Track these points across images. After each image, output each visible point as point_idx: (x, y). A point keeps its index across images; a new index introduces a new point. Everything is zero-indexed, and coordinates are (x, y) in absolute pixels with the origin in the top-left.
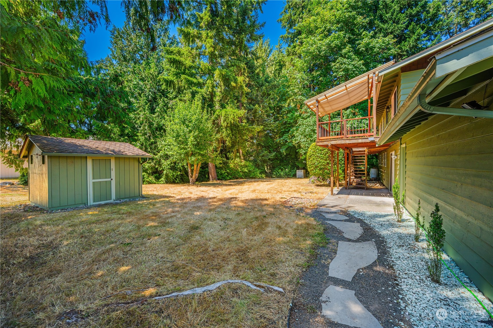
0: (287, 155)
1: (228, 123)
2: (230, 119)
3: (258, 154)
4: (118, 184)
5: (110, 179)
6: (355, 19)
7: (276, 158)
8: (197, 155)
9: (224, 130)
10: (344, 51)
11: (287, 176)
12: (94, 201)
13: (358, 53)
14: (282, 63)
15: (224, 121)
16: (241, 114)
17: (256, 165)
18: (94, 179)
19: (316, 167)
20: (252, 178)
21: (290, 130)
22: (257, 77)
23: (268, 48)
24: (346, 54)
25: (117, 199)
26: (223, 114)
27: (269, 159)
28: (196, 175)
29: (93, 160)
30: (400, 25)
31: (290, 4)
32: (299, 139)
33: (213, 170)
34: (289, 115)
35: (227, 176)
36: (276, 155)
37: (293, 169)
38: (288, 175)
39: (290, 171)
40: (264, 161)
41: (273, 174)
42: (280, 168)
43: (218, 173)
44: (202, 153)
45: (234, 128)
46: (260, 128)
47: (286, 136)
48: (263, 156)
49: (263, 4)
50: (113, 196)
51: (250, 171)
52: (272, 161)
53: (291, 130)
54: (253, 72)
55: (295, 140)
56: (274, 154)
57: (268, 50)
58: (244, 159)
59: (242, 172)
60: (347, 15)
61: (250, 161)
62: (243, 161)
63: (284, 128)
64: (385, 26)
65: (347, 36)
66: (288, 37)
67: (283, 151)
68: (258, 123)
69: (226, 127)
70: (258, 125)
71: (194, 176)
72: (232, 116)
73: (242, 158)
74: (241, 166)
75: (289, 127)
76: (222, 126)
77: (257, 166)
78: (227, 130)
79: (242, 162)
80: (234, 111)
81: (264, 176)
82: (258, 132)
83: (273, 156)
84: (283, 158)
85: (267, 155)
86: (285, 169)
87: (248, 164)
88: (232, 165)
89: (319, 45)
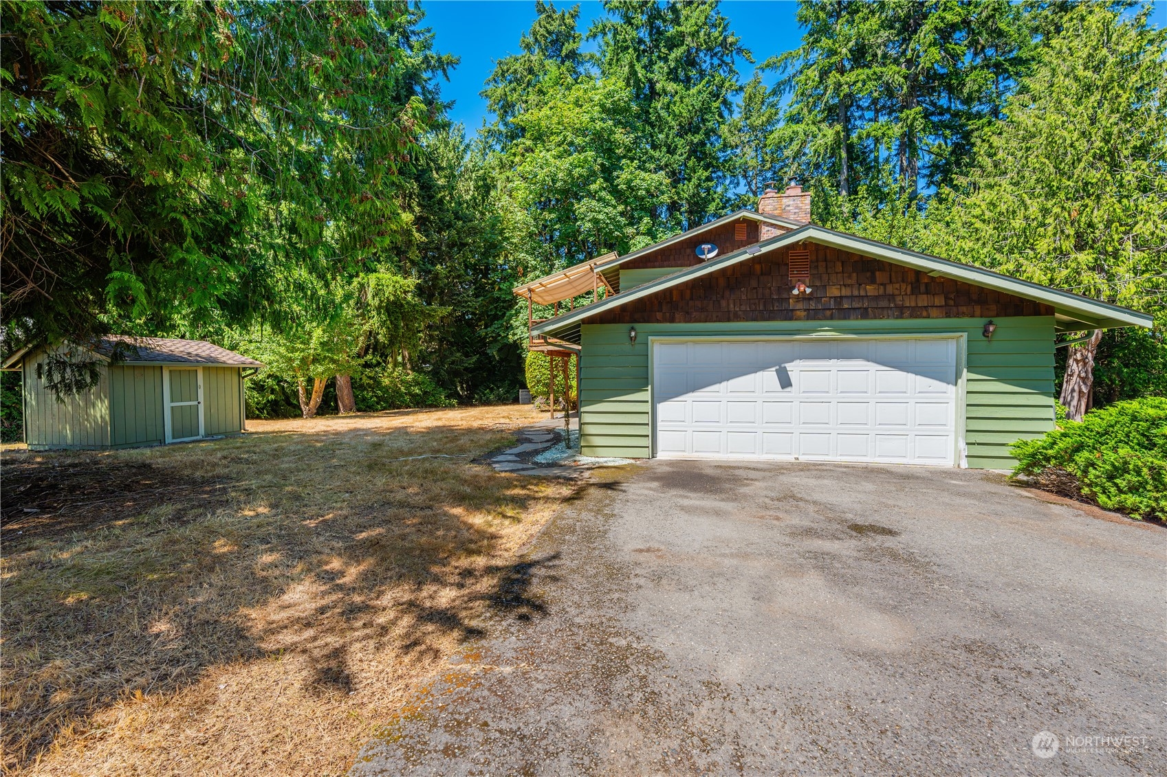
0: (501, 360)
1: (381, 302)
2: (387, 294)
3: (443, 359)
4: (208, 409)
5: (196, 403)
6: (612, 132)
7: (479, 366)
8: (327, 361)
9: (374, 313)
10: (593, 187)
11: (502, 401)
12: (173, 438)
13: (615, 191)
14: (489, 181)
15: (373, 297)
16: (409, 286)
17: (439, 380)
18: (172, 401)
19: (539, 382)
20: (431, 406)
21: (505, 313)
22: (439, 209)
23: (461, 142)
24: (596, 192)
25: (207, 435)
26: (373, 283)
27: (466, 369)
28: (316, 399)
29: (170, 371)
30: (677, 157)
31: (505, 68)
32: (519, 333)
33: (346, 392)
34: (504, 286)
35: (378, 403)
36: (479, 361)
37: (515, 387)
38: (504, 399)
39: (508, 392)
40: (456, 373)
41: (474, 398)
42: (488, 387)
43: (356, 397)
44: (335, 357)
45: (394, 309)
46: (447, 310)
47: (496, 324)
48: (453, 363)
49: (450, 67)
50: (202, 431)
51: (425, 393)
52: (471, 372)
53: (508, 314)
54: (431, 197)
55: (514, 334)
56: (475, 359)
57: (462, 148)
58: (413, 369)
59: (410, 394)
60: (599, 125)
61: (425, 373)
62: (409, 371)
63: (496, 308)
64: (657, 154)
65: (599, 161)
66: (501, 133)
67: (493, 352)
68: (442, 299)
69: (379, 308)
70: (442, 304)
71: (312, 403)
72: (391, 288)
73: (409, 366)
74: (407, 382)
75: (503, 307)
76: (368, 305)
77: (441, 383)
78: (379, 314)
79: (408, 374)
80: (395, 278)
81: (455, 402)
82: (442, 318)
83: (474, 363)
84: (494, 366)
85: (462, 361)
86: (498, 388)
87: (421, 378)
88: (386, 382)
89: (553, 169)
